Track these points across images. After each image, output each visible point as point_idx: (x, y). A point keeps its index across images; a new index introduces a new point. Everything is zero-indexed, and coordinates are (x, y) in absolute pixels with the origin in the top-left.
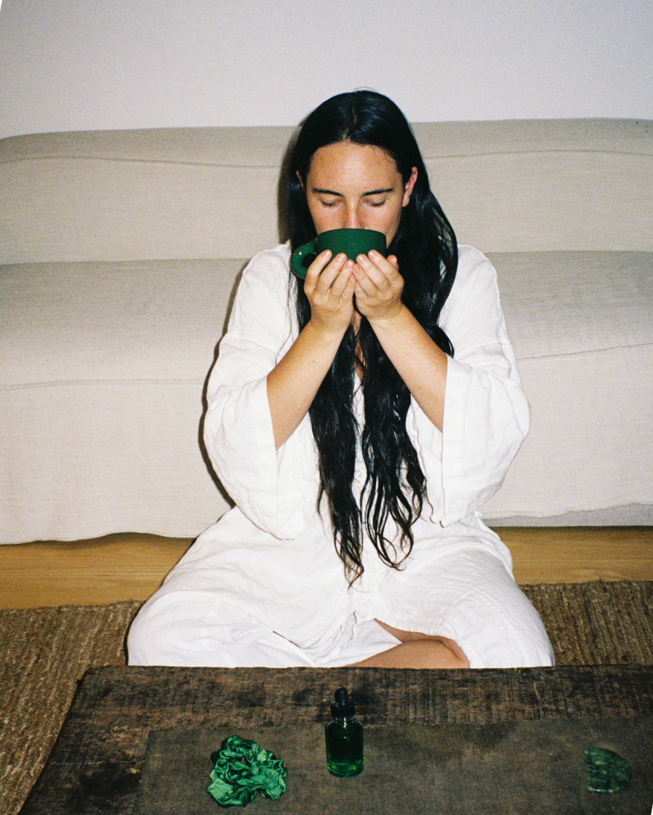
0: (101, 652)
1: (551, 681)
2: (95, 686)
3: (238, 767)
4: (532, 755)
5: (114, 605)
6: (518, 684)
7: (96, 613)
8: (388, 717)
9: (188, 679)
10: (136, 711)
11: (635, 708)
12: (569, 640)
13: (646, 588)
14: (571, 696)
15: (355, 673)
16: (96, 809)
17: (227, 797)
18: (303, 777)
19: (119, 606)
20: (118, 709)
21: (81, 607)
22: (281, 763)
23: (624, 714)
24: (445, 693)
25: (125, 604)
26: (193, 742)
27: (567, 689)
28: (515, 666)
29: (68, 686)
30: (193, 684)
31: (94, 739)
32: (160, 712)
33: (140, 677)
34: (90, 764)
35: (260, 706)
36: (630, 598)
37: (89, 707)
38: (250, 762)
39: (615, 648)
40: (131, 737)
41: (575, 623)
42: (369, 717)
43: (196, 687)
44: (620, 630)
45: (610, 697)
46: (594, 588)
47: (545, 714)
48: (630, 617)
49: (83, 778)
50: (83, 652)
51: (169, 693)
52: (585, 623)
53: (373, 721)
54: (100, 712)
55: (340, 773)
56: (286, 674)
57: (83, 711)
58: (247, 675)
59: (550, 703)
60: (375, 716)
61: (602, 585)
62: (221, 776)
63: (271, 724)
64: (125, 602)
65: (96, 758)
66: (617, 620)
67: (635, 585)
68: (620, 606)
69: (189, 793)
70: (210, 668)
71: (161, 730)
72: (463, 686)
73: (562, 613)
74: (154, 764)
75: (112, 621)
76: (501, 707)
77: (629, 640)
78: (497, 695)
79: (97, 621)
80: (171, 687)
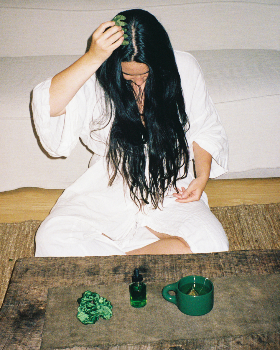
0: (19, 245)
1: (227, 258)
2: (21, 267)
3: (90, 305)
4: (221, 294)
5: (24, 222)
6: (213, 260)
7: (16, 226)
8: (156, 278)
9: (64, 263)
10: (41, 279)
11: (266, 270)
12: (231, 233)
13: (264, 207)
14: (237, 265)
15: (140, 258)
16: (26, 327)
17: (86, 320)
18: (119, 308)
19: (26, 223)
20: (33, 278)
21: (8, 224)
22: (109, 303)
23: (261, 273)
24: (181, 266)
25: (29, 222)
26: (68, 293)
27: (235, 262)
28: (212, 252)
29: (5, 262)
30: (66, 266)
31: (23, 293)
32: (52, 279)
33: (41, 262)
34: (22, 305)
35: (97, 275)
36: (258, 212)
37: (19, 277)
38: (96, 303)
39: (252, 237)
40: (39, 291)
41: (234, 225)
42: (147, 278)
43: (68, 267)
44: (254, 228)
45: (254, 265)
46: (241, 208)
47: (226, 274)
48: (258, 222)
49: (19, 312)
50: (11, 246)
51: (55, 270)
52: (238, 224)
53: (149, 280)
54: (24, 280)
55: (136, 306)
56: (108, 259)
57: (16, 279)
58: (90, 260)
59: (228, 269)
60: (150, 278)
61: (245, 207)
62: (83, 310)
63: (103, 283)
64: (28, 221)
65: (24, 302)
66: (252, 223)
67: (259, 206)
68: (253, 216)
69: (68, 318)
70: (74, 257)
71: (53, 288)
72: (189, 262)
73: (228, 221)
74: (51, 304)
75: (23, 230)
76: (206, 271)
77: (258, 233)
78: (204, 266)
79: (17, 230)
80: (56, 267)
